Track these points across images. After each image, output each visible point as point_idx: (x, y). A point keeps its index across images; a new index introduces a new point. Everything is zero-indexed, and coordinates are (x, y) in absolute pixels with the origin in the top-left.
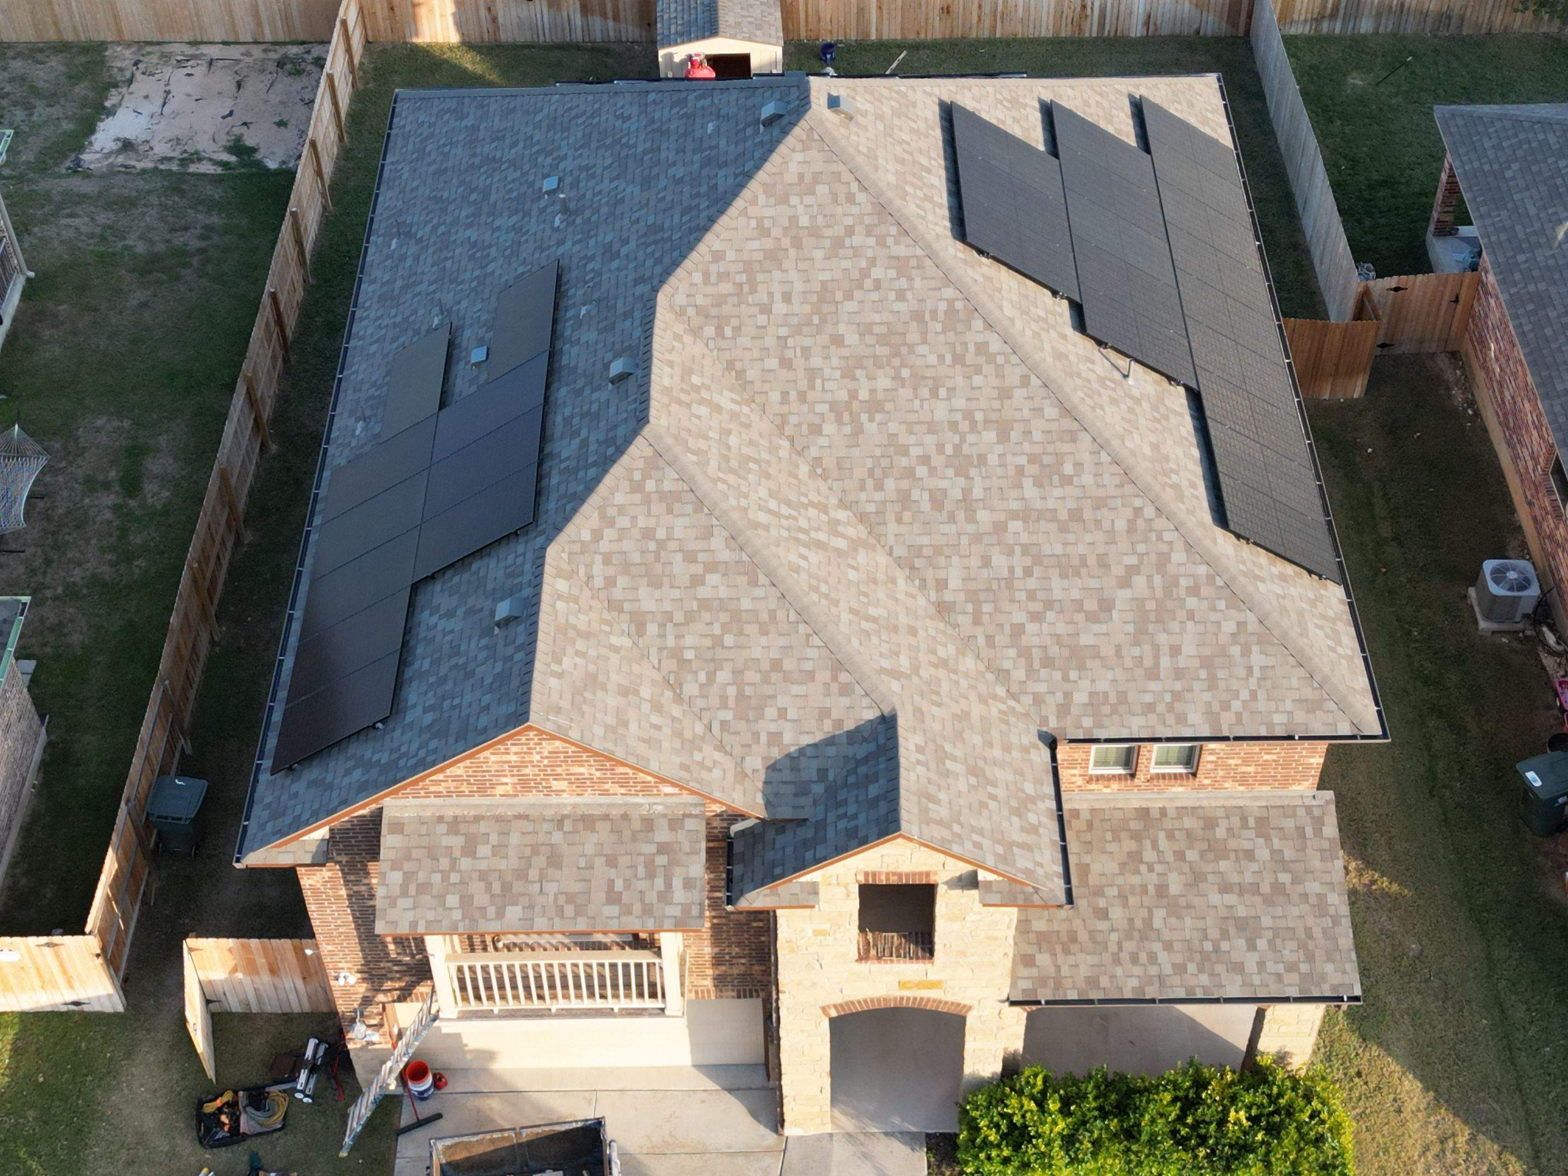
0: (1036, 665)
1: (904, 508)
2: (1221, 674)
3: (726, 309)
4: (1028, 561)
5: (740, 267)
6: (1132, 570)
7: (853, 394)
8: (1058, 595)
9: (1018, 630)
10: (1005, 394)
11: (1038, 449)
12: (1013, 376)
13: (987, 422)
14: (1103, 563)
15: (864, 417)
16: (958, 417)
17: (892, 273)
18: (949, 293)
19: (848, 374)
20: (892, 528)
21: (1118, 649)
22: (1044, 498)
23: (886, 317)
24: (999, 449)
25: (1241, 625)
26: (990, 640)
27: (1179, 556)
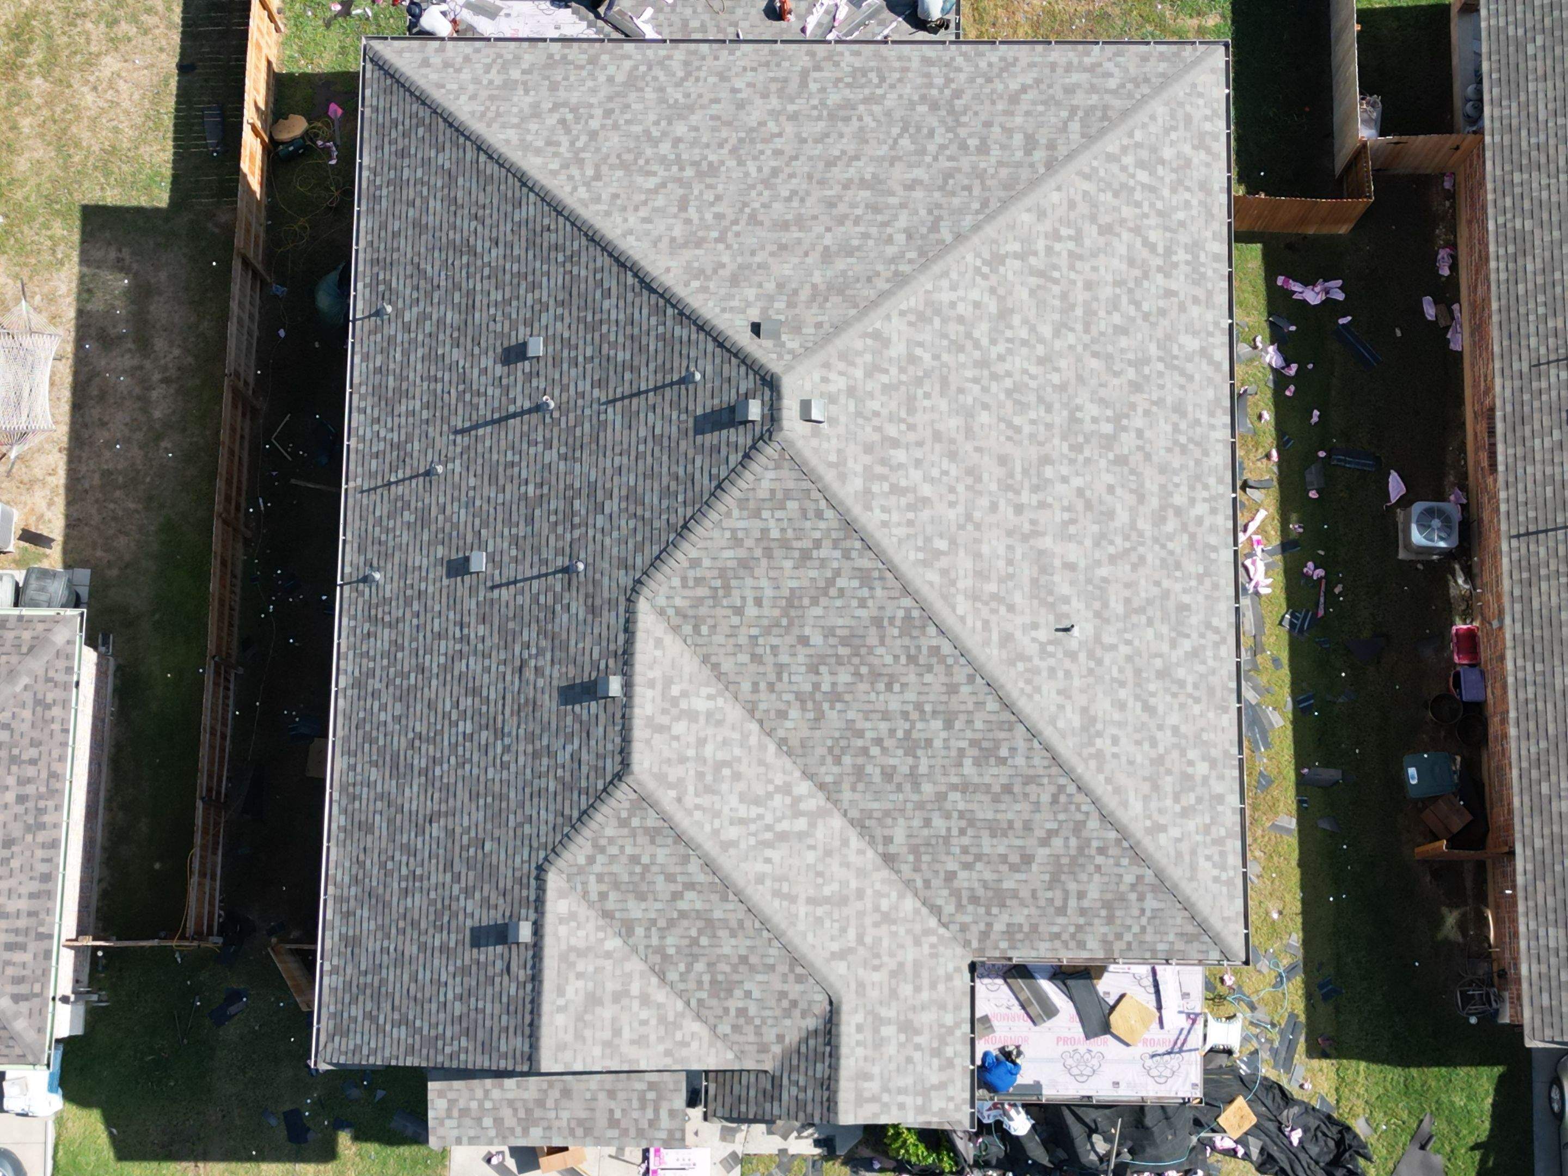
0: (965, 902)
1: (859, 780)
2: (1118, 913)
3: (703, 611)
4: (963, 823)
5: (715, 573)
6: (1051, 833)
7: (816, 686)
8: (986, 850)
9: (951, 876)
10: (952, 689)
11: (978, 736)
12: (960, 675)
13: (934, 712)
14: (1028, 827)
15: (826, 706)
16: (910, 708)
17: (855, 583)
18: (907, 602)
19: (814, 669)
20: (847, 795)
21: (1034, 893)
22: (981, 775)
23: (847, 621)
24: (944, 734)
25: (1140, 878)
26: (927, 884)
27: (1093, 823)
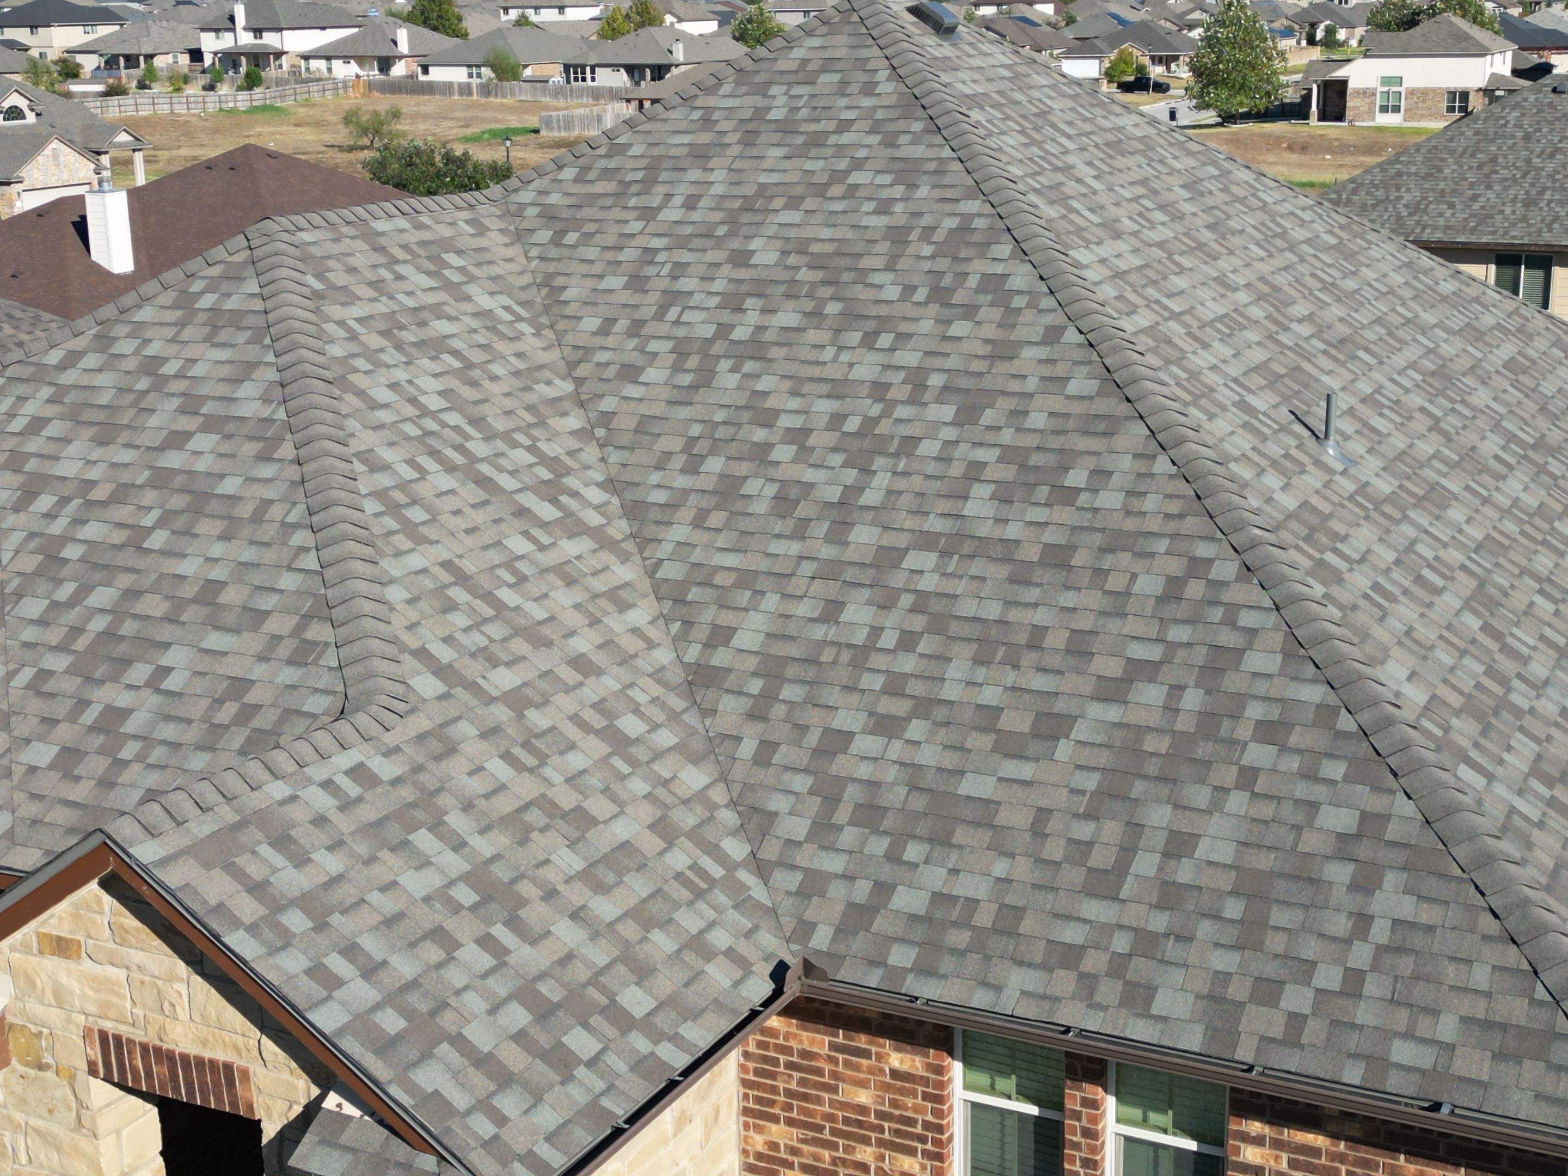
0: (841, 816)
1: (719, 505)
2: (1280, 917)
3: (588, 212)
4: (917, 623)
5: (643, 163)
7: (724, 331)
8: (952, 691)
9: (835, 744)
10: (1003, 351)
11: (1027, 441)
12: (1033, 326)
13: (947, 389)
14: (1079, 648)
15: (724, 364)
16: (896, 377)
17: (885, 179)
18: (971, 206)
19: (732, 302)
22: (1002, 521)
23: (843, 233)
24: (949, 433)
25: (1371, 820)
27: (1262, 660)
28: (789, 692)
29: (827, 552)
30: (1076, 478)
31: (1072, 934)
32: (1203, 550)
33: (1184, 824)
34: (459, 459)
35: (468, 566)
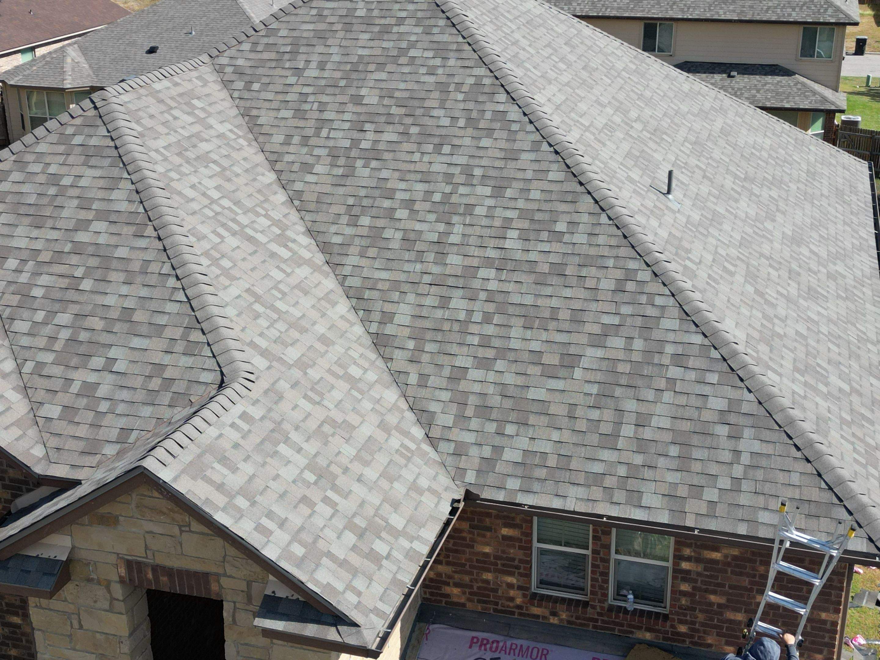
0: (469, 413)
1: (372, 244)
2: (697, 454)
3: (262, 70)
4: (490, 308)
5: (288, 41)
6: (610, 330)
7: (356, 143)
8: (515, 344)
9: (459, 374)
10: (511, 155)
11: (532, 206)
12: (524, 141)
13: (485, 177)
14: (577, 319)
15: (359, 163)
17: (429, 54)
18: (479, 71)
19: (357, 126)
20: (353, 260)
22: (526, 251)
23: (411, 85)
24: (490, 202)
25: (733, 404)
26: (423, 379)
28: (430, 347)
29: (436, 269)
30: (561, 227)
31: (598, 468)
32: (632, 265)
33: (643, 408)
34: (236, 227)
35: (259, 291)
